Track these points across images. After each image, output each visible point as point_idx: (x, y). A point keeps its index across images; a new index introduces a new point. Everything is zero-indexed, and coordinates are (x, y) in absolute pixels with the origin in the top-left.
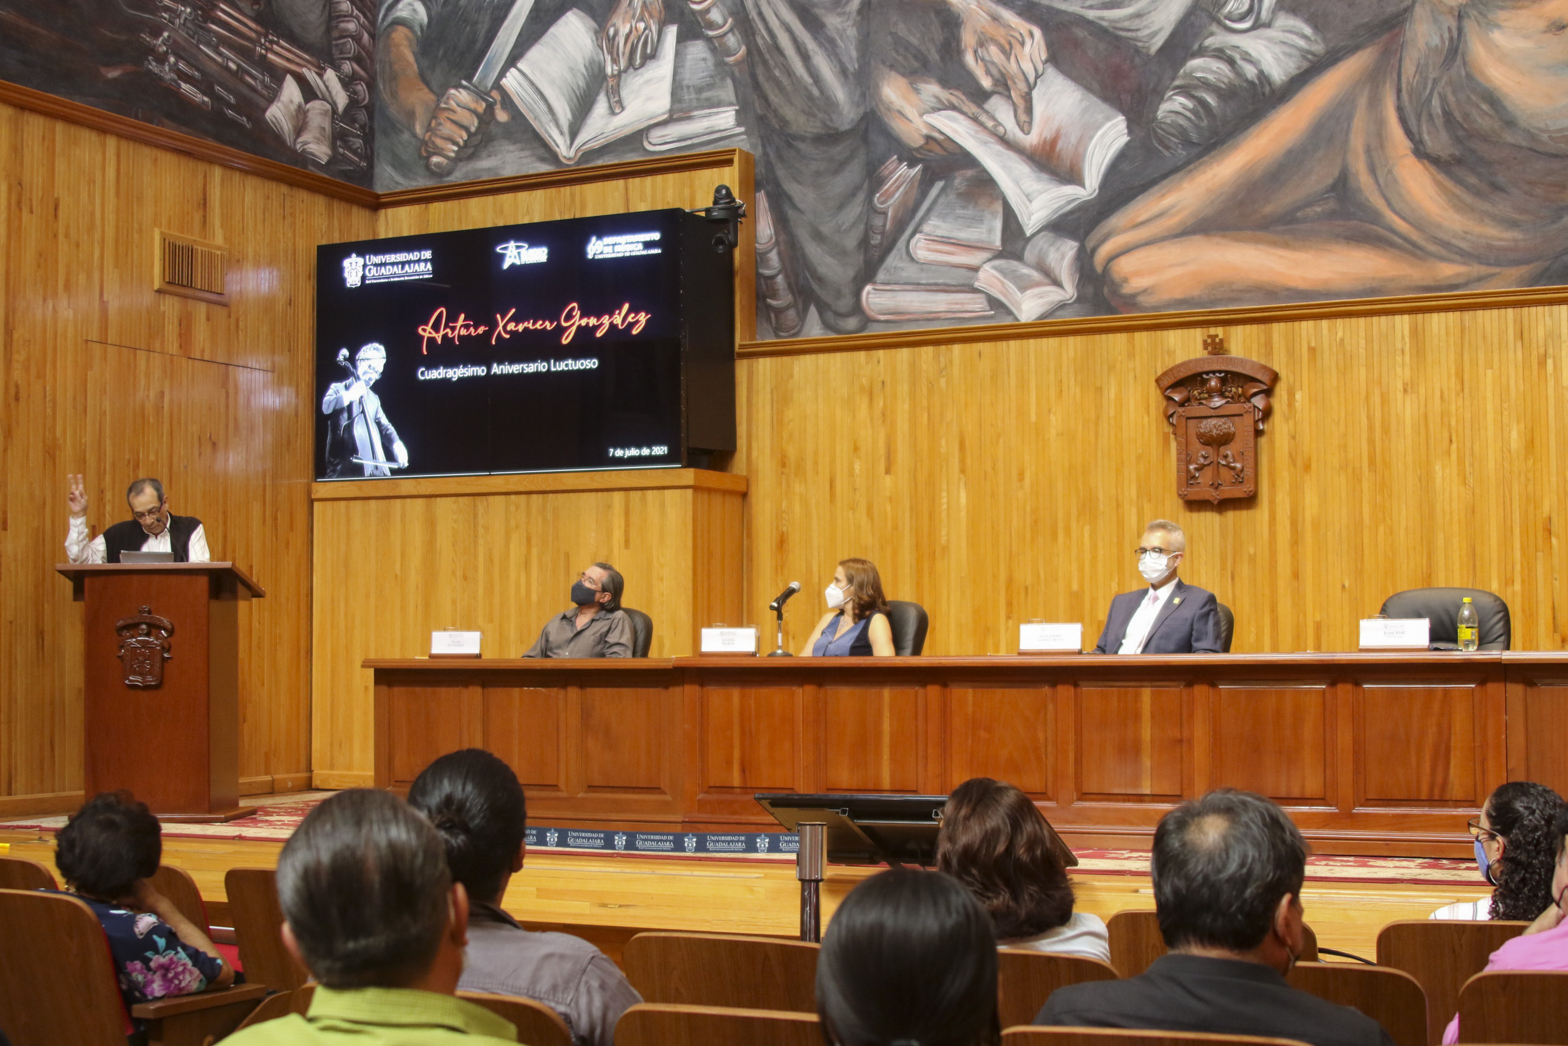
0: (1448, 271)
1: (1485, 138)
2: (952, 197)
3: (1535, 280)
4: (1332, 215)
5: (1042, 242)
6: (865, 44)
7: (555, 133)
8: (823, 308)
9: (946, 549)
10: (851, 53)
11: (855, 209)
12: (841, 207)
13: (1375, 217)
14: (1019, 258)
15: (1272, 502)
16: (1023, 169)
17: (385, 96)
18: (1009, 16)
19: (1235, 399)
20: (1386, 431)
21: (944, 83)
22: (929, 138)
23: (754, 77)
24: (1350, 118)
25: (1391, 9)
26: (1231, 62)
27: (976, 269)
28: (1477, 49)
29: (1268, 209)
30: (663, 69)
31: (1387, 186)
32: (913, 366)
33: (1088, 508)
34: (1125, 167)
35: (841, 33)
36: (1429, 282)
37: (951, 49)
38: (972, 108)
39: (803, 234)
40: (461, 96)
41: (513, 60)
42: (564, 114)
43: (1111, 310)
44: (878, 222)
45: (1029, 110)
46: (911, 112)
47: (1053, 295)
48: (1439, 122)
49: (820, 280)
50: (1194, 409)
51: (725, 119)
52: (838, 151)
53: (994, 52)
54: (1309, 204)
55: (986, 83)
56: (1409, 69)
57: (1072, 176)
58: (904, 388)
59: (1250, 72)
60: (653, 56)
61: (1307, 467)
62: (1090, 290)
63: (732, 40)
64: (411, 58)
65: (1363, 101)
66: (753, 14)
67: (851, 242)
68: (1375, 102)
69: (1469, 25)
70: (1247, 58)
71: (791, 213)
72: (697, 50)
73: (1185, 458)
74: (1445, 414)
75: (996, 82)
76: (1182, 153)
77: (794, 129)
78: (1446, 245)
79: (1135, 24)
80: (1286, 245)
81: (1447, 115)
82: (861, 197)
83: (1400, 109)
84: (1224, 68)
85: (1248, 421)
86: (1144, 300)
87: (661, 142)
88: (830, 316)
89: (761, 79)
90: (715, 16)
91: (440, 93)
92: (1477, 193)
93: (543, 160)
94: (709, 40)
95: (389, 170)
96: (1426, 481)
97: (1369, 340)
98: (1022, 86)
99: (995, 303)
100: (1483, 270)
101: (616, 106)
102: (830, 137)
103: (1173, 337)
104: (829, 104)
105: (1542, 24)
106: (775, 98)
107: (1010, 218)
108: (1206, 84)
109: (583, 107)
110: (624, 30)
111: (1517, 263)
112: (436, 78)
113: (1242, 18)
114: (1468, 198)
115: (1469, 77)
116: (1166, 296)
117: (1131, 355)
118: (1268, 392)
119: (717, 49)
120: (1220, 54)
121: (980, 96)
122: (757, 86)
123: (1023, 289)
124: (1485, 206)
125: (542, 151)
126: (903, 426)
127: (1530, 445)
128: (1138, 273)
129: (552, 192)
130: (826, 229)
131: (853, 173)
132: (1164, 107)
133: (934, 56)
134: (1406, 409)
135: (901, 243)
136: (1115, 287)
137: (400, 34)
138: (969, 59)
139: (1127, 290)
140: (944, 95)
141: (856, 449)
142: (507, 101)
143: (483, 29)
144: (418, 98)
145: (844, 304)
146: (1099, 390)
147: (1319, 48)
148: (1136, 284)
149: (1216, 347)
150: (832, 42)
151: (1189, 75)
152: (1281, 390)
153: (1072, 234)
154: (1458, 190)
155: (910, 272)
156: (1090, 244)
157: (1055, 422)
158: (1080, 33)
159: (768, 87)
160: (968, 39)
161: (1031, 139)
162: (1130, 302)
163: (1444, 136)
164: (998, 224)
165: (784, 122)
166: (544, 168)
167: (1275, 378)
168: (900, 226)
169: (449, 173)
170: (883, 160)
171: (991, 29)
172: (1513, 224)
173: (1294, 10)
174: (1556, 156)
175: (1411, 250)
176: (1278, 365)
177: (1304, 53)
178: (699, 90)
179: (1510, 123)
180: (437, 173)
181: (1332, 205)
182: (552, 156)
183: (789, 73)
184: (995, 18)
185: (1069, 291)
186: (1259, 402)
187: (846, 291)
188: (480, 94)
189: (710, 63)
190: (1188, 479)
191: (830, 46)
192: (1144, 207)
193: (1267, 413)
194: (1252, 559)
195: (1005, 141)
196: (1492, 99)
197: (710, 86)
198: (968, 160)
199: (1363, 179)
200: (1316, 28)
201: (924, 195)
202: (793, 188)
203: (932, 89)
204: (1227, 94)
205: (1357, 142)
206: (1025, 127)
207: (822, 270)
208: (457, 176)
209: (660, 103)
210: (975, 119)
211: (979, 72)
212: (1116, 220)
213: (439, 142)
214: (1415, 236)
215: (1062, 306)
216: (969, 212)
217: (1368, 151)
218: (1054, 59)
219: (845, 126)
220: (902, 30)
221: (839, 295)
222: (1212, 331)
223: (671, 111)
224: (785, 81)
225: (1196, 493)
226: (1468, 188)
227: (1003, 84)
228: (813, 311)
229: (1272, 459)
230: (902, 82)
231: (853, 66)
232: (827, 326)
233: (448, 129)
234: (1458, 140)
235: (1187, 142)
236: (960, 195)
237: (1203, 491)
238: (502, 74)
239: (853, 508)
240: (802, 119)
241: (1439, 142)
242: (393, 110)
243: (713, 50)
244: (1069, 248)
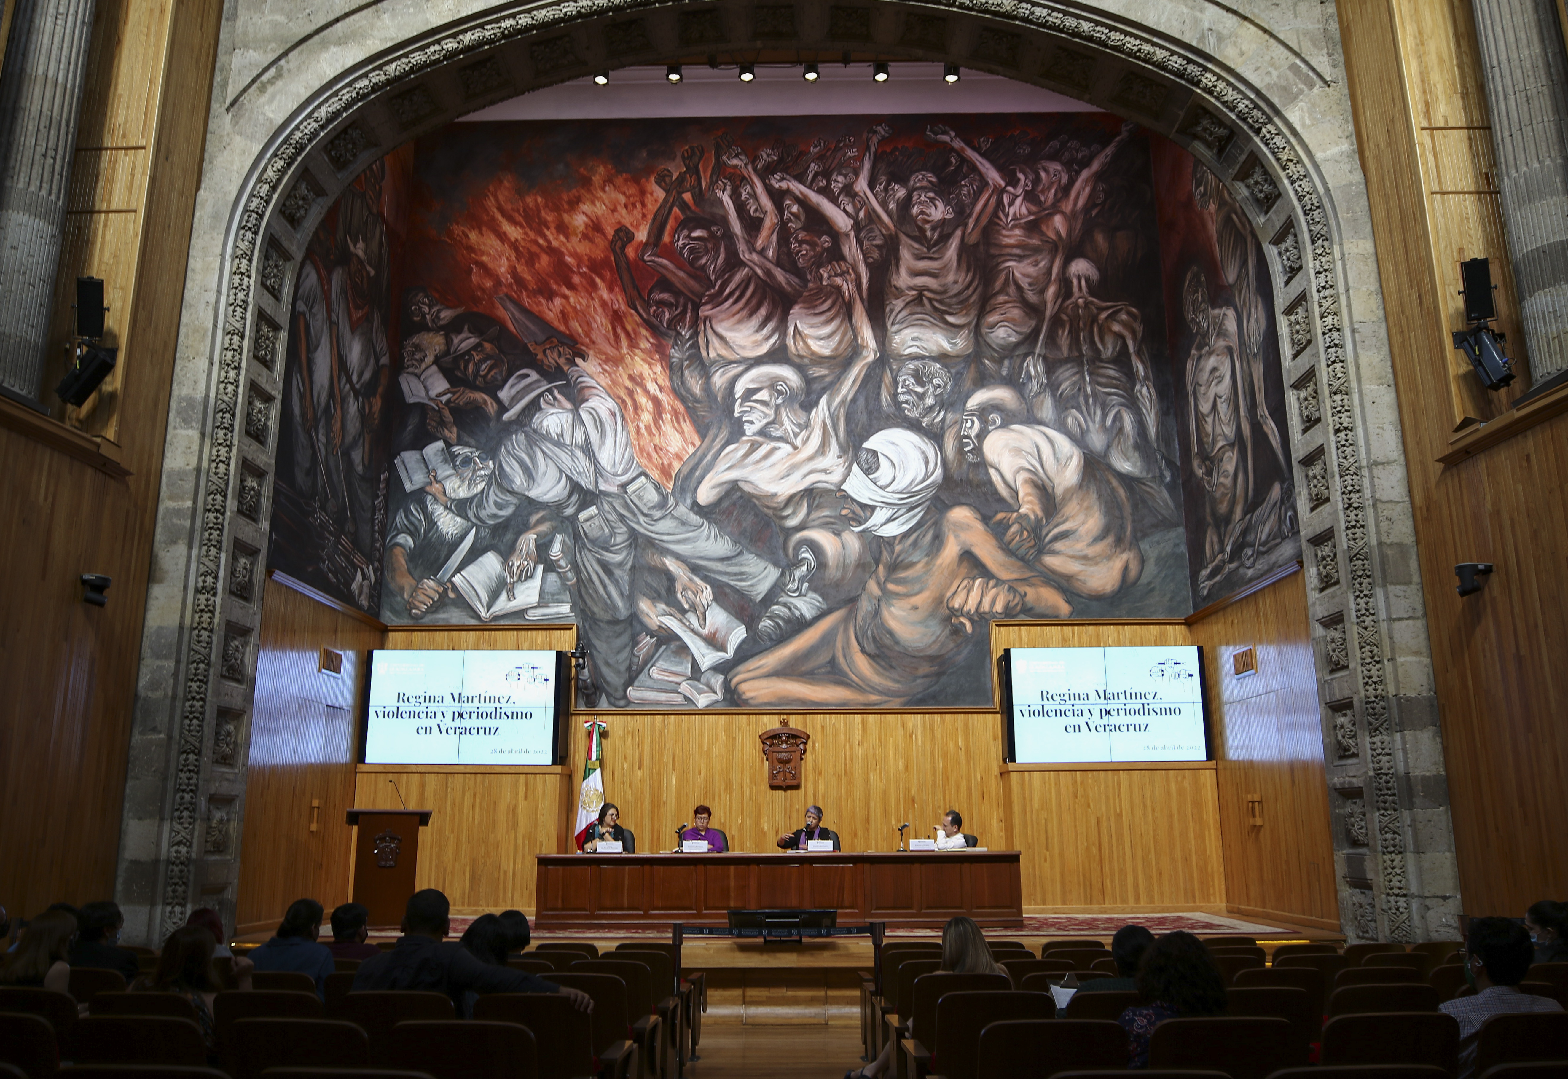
0: (874, 698)
1: (888, 648)
2: (669, 653)
3: (906, 704)
4: (829, 673)
5: (709, 674)
6: (632, 583)
7: (479, 606)
8: (608, 696)
9: (665, 803)
10: (626, 588)
11: (625, 654)
12: (619, 652)
13: (846, 675)
14: (699, 680)
15: (806, 787)
16: (701, 643)
17: (389, 579)
18: (697, 579)
19: (792, 745)
20: (851, 760)
21: (667, 604)
22: (660, 627)
23: (580, 592)
24: (836, 635)
25: (853, 595)
26: (790, 609)
27: (679, 684)
28: (885, 614)
29: (803, 669)
30: (535, 584)
31: (851, 663)
32: (653, 725)
33: (729, 788)
34: (745, 646)
35: (622, 578)
36: (866, 701)
37: (671, 590)
38: (680, 616)
39: (600, 663)
40: (430, 584)
41: (459, 570)
42: (485, 597)
43: (738, 706)
44: (635, 660)
45: (705, 619)
46: (653, 615)
47: (713, 697)
48: (871, 640)
49: (608, 683)
50: (776, 748)
51: (565, 609)
52: (618, 628)
53: (690, 594)
54: (820, 667)
55: (686, 606)
56: (859, 619)
57: (722, 648)
58: (648, 733)
59: (797, 613)
60: (531, 577)
61: (820, 774)
62: (729, 696)
63: (570, 575)
64: (403, 562)
65: (841, 629)
66: (581, 565)
67: (623, 668)
68: (846, 630)
69: (882, 604)
70: (796, 607)
71: (595, 653)
72: (552, 577)
73: (771, 768)
74: (874, 754)
75: (690, 606)
76: (769, 643)
77: (598, 616)
78: (873, 688)
79: (751, 589)
80: (810, 684)
81: (874, 638)
82: (628, 649)
83: (856, 634)
84: (787, 610)
85: (798, 754)
86: (751, 701)
87: (534, 615)
88: (612, 700)
89: (583, 593)
90: (562, 563)
91: (419, 580)
92: (885, 669)
93: (472, 617)
94: (559, 573)
95: (388, 613)
96: (867, 781)
97: (845, 724)
98: (702, 609)
99: (686, 698)
100: (887, 698)
101: (511, 597)
102: (615, 622)
103: (766, 718)
104: (615, 607)
105: (909, 607)
106: (589, 602)
107: (694, 662)
108: (779, 616)
109: (494, 596)
110: (517, 563)
111: (900, 696)
112: (417, 573)
113: (794, 592)
114: (881, 670)
115: (882, 624)
116: (761, 701)
117: (748, 724)
118: (805, 743)
119: (562, 577)
120: (785, 605)
121: (684, 612)
122: (581, 596)
123: (700, 694)
124: (888, 674)
125: (472, 614)
126: (647, 749)
127: (907, 768)
128: (749, 691)
129: (480, 633)
130: (610, 661)
131: (625, 638)
132: (762, 624)
133: (663, 592)
134: (859, 752)
135: (646, 670)
136: (739, 696)
137: (398, 551)
138: (679, 595)
139: (744, 697)
140: (667, 609)
141: (625, 758)
142: (454, 588)
143: (443, 555)
144: (407, 582)
145: (619, 694)
146: (734, 738)
147: (824, 606)
148: (748, 695)
149: (785, 724)
150: (617, 581)
151: (772, 612)
152: (810, 742)
153: (722, 673)
154: (877, 667)
155: (649, 683)
156: (729, 677)
157: (715, 750)
158: (727, 590)
159: (586, 597)
160: (679, 587)
161: (705, 631)
162: (746, 702)
163: (872, 645)
164: (690, 666)
165: (593, 613)
166: (473, 622)
167: (808, 737)
168: (645, 663)
169: (422, 618)
170: (639, 634)
171: (689, 584)
172: (898, 682)
173: (815, 591)
174: (914, 657)
175: (859, 689)
176: (809, 731)
177: (819, 608)
178: (553, 595)
179: (897, 643)
180: (416, 618)
181: (829, 669)
182: (478, 617)
183: (596, 591)
184: (691, 580)
185: (720, 696)
186: (802, 746)
187: (620, 689)
188: (440, 583)
189: (559, 583)
190: (773, 776)
191: (616, 583)
192: (752, 664)
193: (805, 751)
194: (798, 811)
195: (693, 631)
196: (891, 633)
197: (558, 594)
198: (677, 638)
199: (841, 660)
200: (823, 598)
201: (657, 650)
202: (596, 642)
203: (662, 606)
204: (788, 621)
205: (839, 645)
206: (703, 626)
207: (609, 679)
208: (426, 620)
209: (534, 598)
210: (681, 621)
211: (683, 602)
212: (741, 668)
213: (417, 603)
214: (861, 683)
215: (717, 702)
216: (677, 659)
217: (843, 649)
218: (715, 599)
219: (622, 618)
220: (649, 580)
221: (616, 690)
222: (783, 717)
223: (539, 603)
224: (594, 595)
225: (776, 782)
226: (882, 667)
227: (693, 608)
228: (604, 696)
229: (806, 770)
230: (649, 602)
231: (626, 592)
232: (610, 703)
233: (422, 597)
234: (878, 648)
235: (771, 639)
236: (673, 652)
237: (778, 782)
238: (453, 575)
239: (623, 784)
240: (602, 613)
241: (870, 648)
242: (392, 586)
243: (561, 578)
244: (720, 678)
